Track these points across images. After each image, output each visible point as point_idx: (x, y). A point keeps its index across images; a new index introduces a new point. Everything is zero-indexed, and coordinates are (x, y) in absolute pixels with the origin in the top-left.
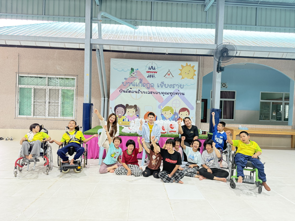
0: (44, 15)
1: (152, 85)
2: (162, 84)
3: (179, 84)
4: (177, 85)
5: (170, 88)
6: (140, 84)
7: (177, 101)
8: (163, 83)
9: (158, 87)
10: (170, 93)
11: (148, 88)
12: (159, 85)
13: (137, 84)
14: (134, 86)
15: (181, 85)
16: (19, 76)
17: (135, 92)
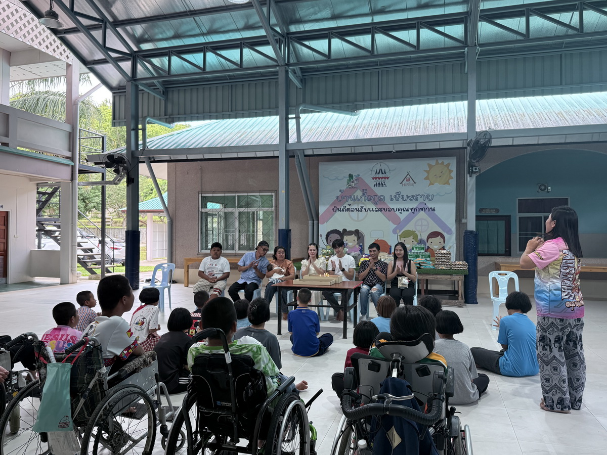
0: (231, 111)
1: (382, 197)
2: (398, 195)
3: (426, 193)
4: (422, 195)
5: (411, 200)
6: (363, 197)
7: (423, 221)
8: (398, 193)
9: (392, 200)
10: (412, 209)
11: (375, 203)
12: (393, 197)
13: (359, 198)
14: (354, 200)
15: (428, 196)
16: (201, 196)
17: (355, 210)
